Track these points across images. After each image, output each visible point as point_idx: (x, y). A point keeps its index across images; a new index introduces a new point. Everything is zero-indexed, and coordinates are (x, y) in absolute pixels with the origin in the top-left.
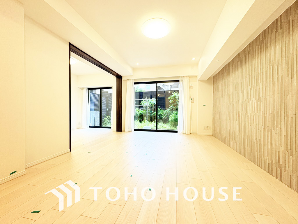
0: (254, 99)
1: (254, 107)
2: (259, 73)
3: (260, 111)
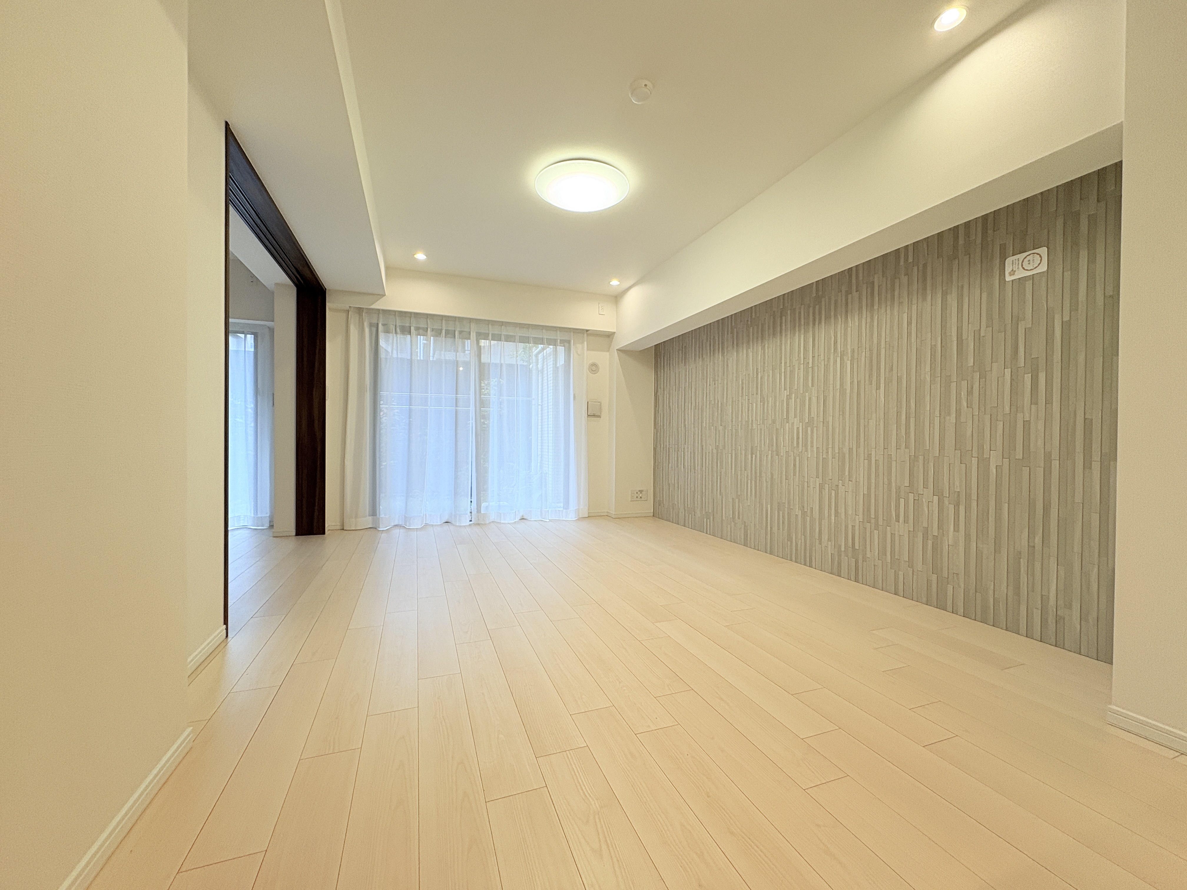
0: (796, 421)
1: (798, 438)
2: (810, 365)
3: (812, 446)
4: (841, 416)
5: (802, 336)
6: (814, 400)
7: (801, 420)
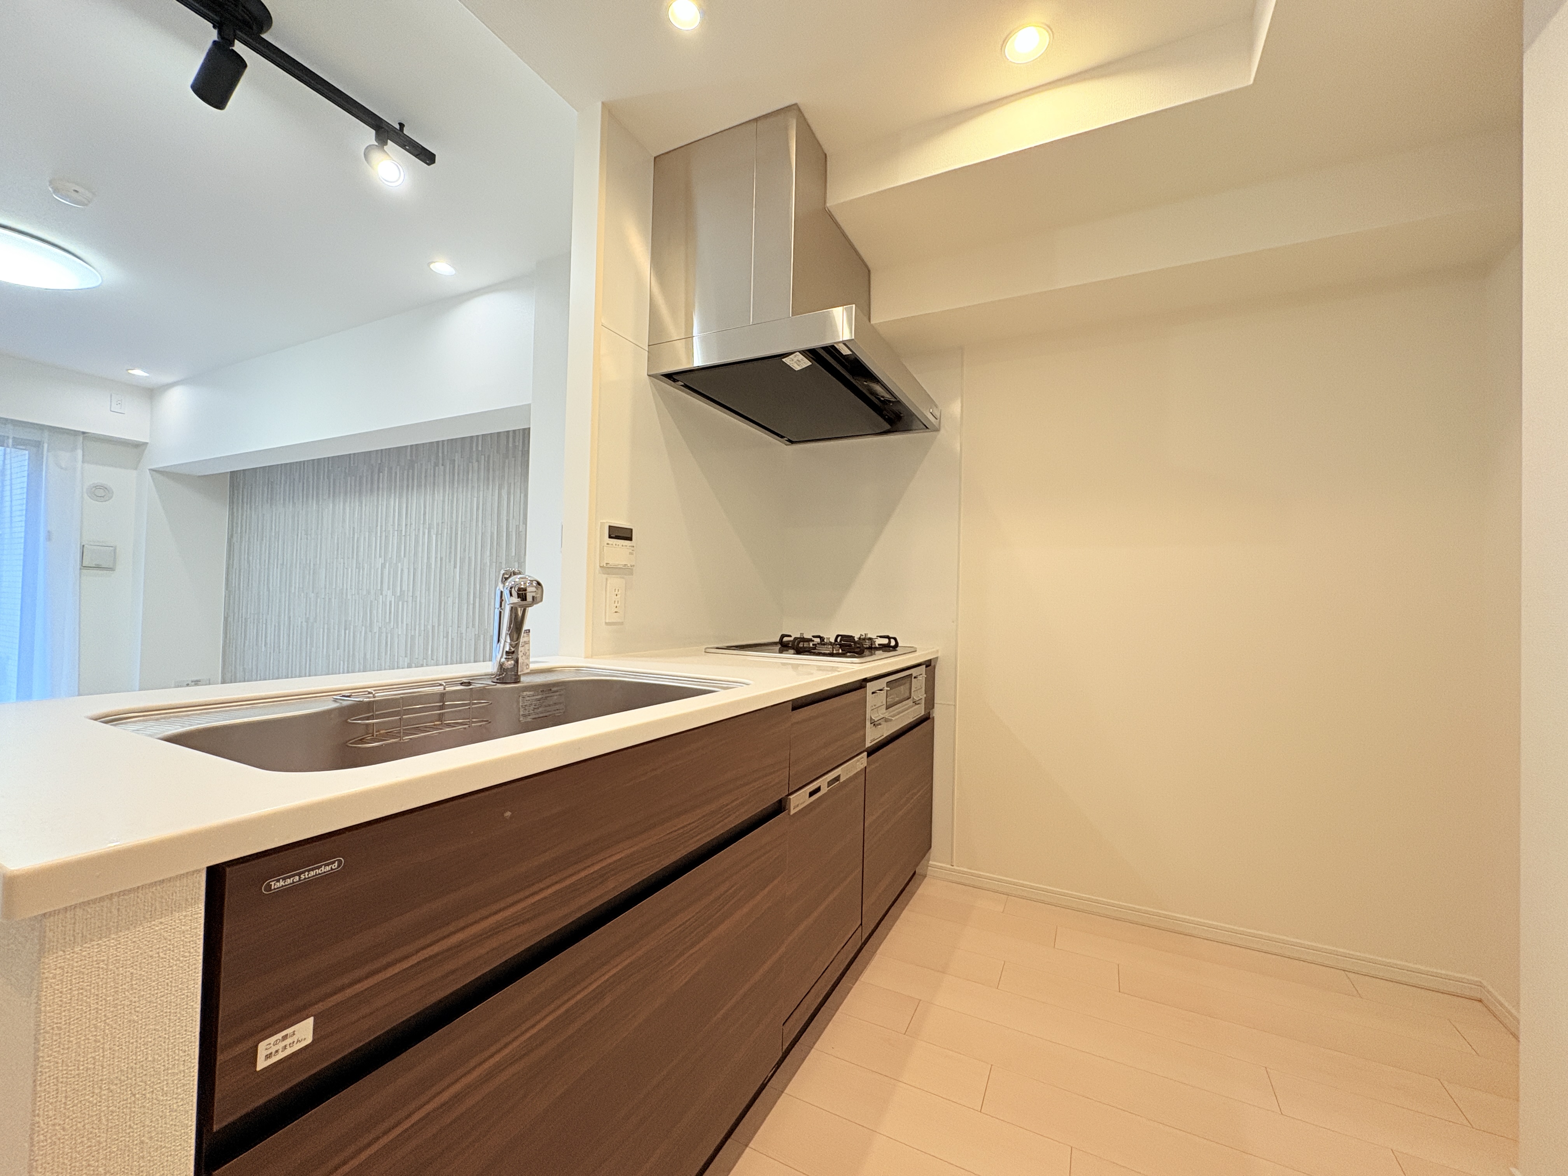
0: (390, 593)
1: (390, 613)
2: (403, 534)
3: (402, 623)
4: (427, 592)
5: (397, 500)
6: (406, 571)
7: (394, 594)
